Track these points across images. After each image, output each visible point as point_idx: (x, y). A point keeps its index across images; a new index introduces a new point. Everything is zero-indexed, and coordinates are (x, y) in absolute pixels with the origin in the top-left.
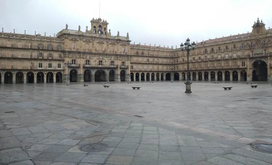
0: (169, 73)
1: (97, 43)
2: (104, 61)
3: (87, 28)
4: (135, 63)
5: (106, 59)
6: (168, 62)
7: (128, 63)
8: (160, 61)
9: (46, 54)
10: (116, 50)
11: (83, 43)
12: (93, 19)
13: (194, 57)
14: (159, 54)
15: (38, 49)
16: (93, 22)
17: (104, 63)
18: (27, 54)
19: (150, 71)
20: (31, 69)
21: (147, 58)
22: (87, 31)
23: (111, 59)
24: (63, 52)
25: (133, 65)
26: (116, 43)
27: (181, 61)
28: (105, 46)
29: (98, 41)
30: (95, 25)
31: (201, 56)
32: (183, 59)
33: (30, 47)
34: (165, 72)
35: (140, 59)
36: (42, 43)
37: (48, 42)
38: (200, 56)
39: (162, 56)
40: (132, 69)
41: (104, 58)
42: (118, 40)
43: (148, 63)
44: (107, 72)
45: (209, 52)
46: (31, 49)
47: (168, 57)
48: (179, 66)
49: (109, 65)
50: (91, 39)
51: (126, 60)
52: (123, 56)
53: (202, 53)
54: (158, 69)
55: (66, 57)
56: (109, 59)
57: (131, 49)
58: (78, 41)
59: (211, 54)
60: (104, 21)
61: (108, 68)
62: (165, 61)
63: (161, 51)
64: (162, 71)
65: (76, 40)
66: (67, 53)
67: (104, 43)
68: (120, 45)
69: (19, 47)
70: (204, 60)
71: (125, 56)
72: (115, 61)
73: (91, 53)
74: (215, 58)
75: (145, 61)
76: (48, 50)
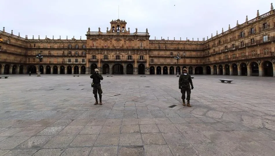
0: (201, 67)
1: (115, 40)
2: (121, 56)
3: (108, 29)
4: (155, 57)
5: (123, 53)
6: (198, 55)
7: (147, 57)
8: (187, 54)
9: (73, 52)
10: (133, 45)
11: (102, 42)
12: (113, 21)
13: (225, 45)
14: (186, 47)
15: (68, 49)
16: (112, 23)
17: (121, 57)
18: (60, 53)
19: (173, 65)
20: (63, 64)
21: (171, 52)
22: (107, 31)
23: (128, 54)
24: (85, 49)
25: (153, 59)
26: (133, 39)
27: (212, 53)
28: (122, 42)
29: (115, 39)
30: (113, 25)
31: (235, 42)
32: (214, 50)
33: (62, 48)
34: (194, 65)
35: (162, 53)
36: (71, 44)
37: (75, 43)
38: (233, 43)
39: (190, 49)
40: (153, 62)
41: (121, 53)
42: (136, 36)
43: (172, 56)
44: (125, 66)
45: (246, 34)
46: (63, 49)
47: (197, 49)
48: (210, 58)
49: (126, 60)
50: (109, 38)
51: (145, 53)
52: (141, 50)
53: (237, 38)
54: (185, 62)
55: (87, 53)
56: (126, 53)
57: (149, 43)
58: (98, 40)
59: (250, 37)
60: (122, 21)
61: (125, 62)
62: (194, 54)
63: (189, 44)
64: (190, 65)
65: (96, 40)
66: (88, 51)
67: (121, 40)
68: (138, 40)
69: (55, 48)
70: (240, 47)
71: (143, 50)
72: (132, 55)
73: (108, 50)
74: (257, 41)
75: (169, 55)
76: (75, 49)
